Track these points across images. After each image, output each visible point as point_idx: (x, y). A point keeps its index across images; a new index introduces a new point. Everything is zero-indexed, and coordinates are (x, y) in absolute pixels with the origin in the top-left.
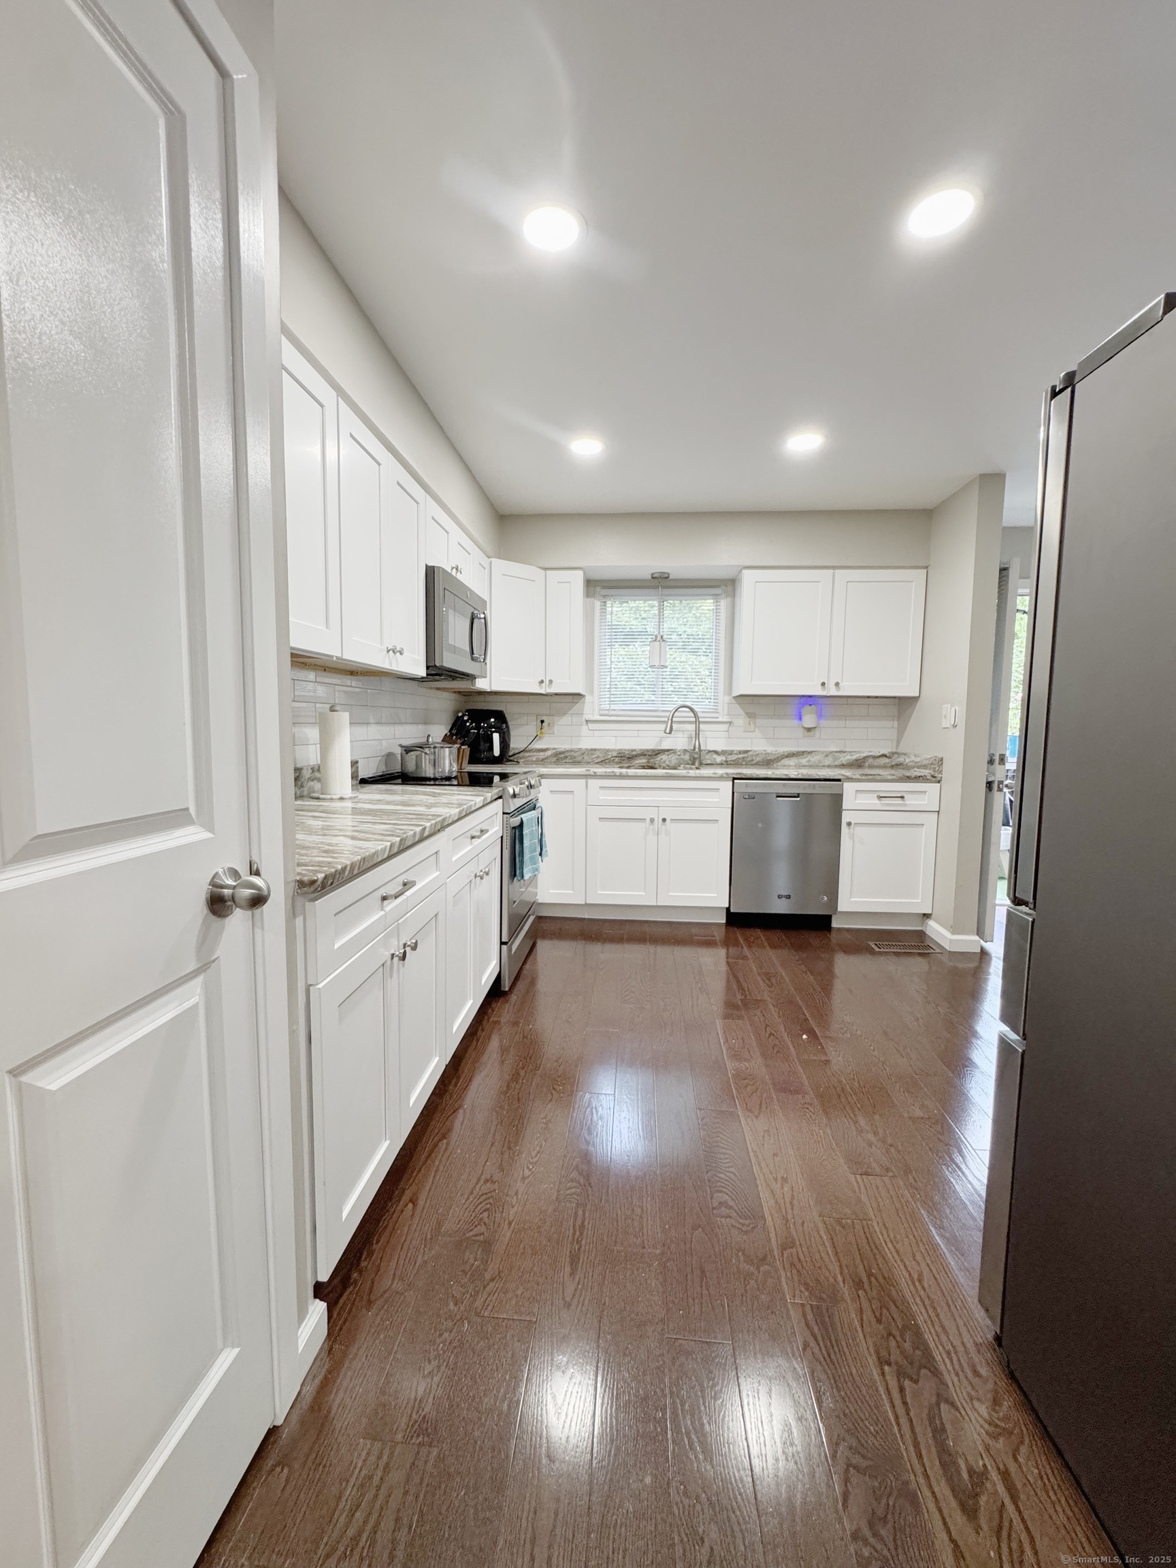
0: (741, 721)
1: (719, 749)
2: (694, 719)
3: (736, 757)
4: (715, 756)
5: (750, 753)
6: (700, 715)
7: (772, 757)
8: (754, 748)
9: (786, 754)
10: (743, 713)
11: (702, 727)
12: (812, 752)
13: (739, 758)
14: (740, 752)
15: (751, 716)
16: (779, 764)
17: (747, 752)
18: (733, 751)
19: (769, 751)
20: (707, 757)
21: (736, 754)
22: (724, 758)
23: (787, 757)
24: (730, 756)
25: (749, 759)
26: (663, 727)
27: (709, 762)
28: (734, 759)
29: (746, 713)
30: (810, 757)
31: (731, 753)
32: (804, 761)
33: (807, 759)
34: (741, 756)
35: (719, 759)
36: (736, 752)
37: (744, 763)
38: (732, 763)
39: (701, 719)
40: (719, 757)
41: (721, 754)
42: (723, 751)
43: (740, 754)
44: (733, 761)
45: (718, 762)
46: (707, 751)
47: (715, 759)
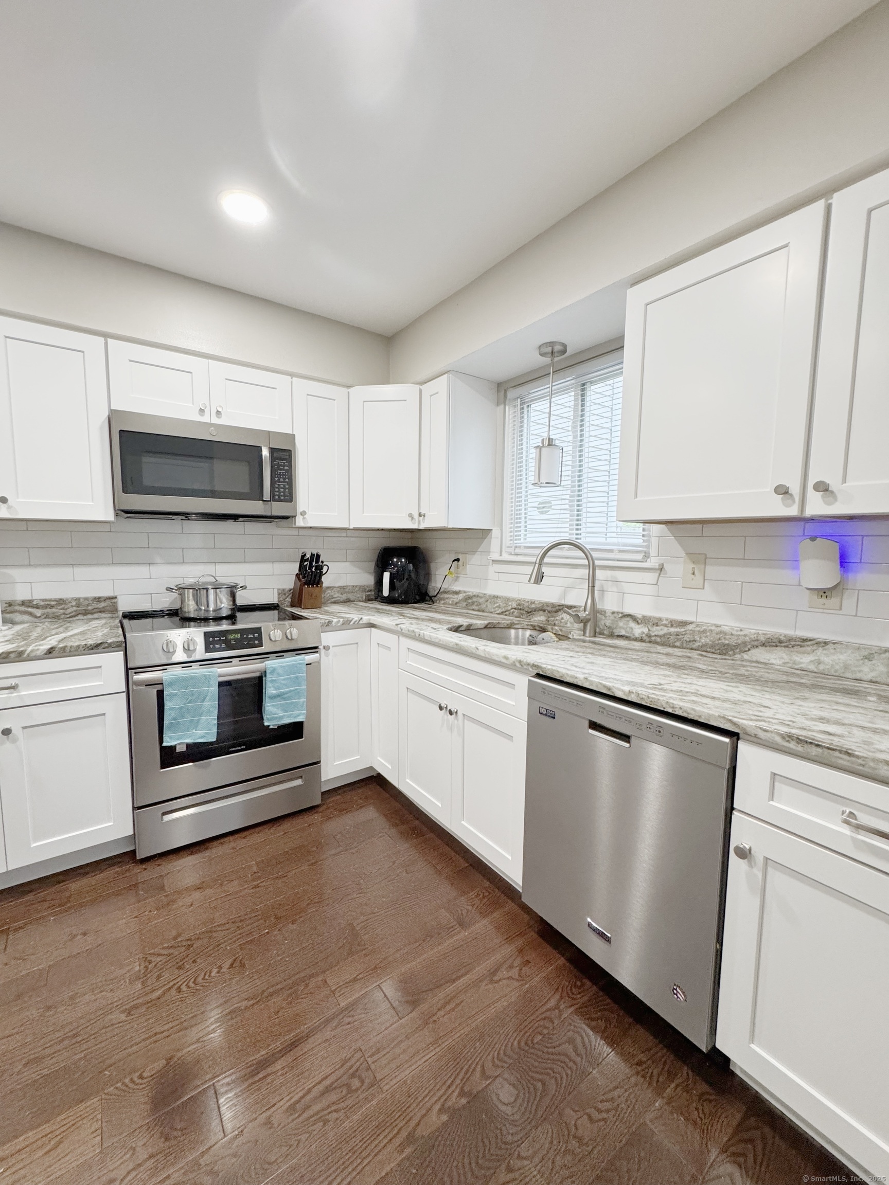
0: (678, 568)
1: (638, 612)
2: (586, 562)
3: (665, 630)
4: (632, 624)
5: (690, 627)
6: (595, 555)
7: (733, 642)
8: (700, 619)
9: (762, 638)
10: (683, 554)
11: (599, 574)
12: (826, 643)
13: (670, 634)
14: (672, 623)
15: (699, 559)
16: (746, 656)
17: (684, 624)
18: (660, 619)
19: (726, 629)
20: (621, 624)
21: (666, 626)
22: (646, 630)
23: (763, 645)
24: (655, 628)
25: (687, 638)
26: (529, 570)
27: (623, 633)
28: (661, 633)
29: (687, 554)
30: (820, 652)
31: (657, 622)
32: (805, 659)
33: (811, 657)
34: (672, 630)
35: (638, 630)
36: (665, 622)
37: (678, 644)
38: (658, 640)
39: (597, 563)
40: (637, 626)
41: (642, 623)
42: (644, 617)
43: (672, 626)
44: (660, 636)
45: (637, 635)
46: (620, 615)
47: (632, 629)
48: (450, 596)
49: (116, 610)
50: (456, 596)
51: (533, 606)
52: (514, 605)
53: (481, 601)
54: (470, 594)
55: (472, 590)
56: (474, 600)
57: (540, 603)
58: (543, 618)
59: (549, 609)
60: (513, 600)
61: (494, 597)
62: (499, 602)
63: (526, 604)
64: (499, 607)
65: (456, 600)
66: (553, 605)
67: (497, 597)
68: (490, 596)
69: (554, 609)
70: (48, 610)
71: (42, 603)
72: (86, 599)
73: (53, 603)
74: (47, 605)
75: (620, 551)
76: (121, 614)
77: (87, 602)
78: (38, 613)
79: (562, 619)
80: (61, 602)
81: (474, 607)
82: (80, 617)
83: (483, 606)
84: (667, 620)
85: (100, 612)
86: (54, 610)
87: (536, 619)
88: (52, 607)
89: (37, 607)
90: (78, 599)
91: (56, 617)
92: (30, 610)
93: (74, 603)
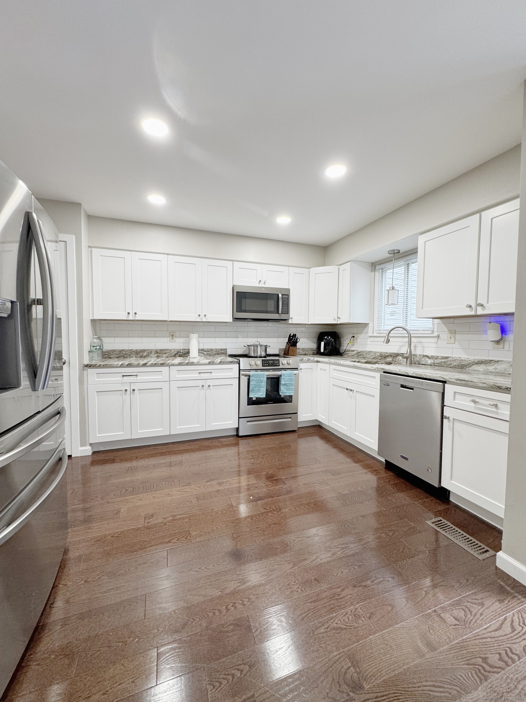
0: (445, 336)
1: (430, 354)
2: (407, 335)
3: (440, 361)
4: (427, 359)
5: (450, 359)
6: (411, 332)
7: (465, 363)
8: (454, 356)
9: (476, 361)
10: (446, 330)
11: (413, 340)
12: (498, 361)
13: (442, 362)
15: (453, 332)
16: (470, 368)
17: (447, 358)
18: (438, 356)
19: (463, 358)
20: (423, 359)
21: (440, 359)
22: (433, 361)
23: (477, 364)
24: (436, 360)
25: (448, 363)
26: (383, 339)
27: (424, 363)
28: (439, 362)
29: (449, 330)
30: (496, 366)
31: (437, 358)
32: (491, 368)
33: (493, 367)
35: (430, 361)
36: (440, 357)
37: (445, 366)
38: (438, 365)
39: (412, 335)
40: (429, 360)
41: (431, 358)
42: (432, 356)
43: (443, 359)
44: (438, 363)
45: (429, 363)
46: (423, 356)
47: (427, 361)
48: (350, 352)
49: (227, 354)
50: (353, 352)
51: (387, 354)
52: (379, 355)
53: (364, 354)
54: (359, 351)
55: (360, 349)
56: (361, 353)
57: (390, 353)
58: (391, 359)
59: (393, 355)
60: (378, 352)
61: (370, 351)
62: (372, 354)
63: (384, 354)
64: (372, 356)
65: (353, 354)
66: (395, 354)
67: (371, 352)
68: (368, 351)
69: (395, 355)
70: (208, 352)
71: (206, 350)
72: (218, 349)
73: (209, 350)
74: (208, 351)
75: (422, 330)
76: (228, 355)
77: (218, 350)
78: (205, 353)
79: (399, 359)
80: (212, 350)
81: (361, 357)
82: (216, 355)
83: (365, 356)
84: (441, 356)
85: (222, 354)
86: (209, 352)
87: (388, 360)
88: (209, 351)
89: (205, 351)
90: (216, 349)
91: (210, 355)
92: (203, 352)
93: (215, 351)
